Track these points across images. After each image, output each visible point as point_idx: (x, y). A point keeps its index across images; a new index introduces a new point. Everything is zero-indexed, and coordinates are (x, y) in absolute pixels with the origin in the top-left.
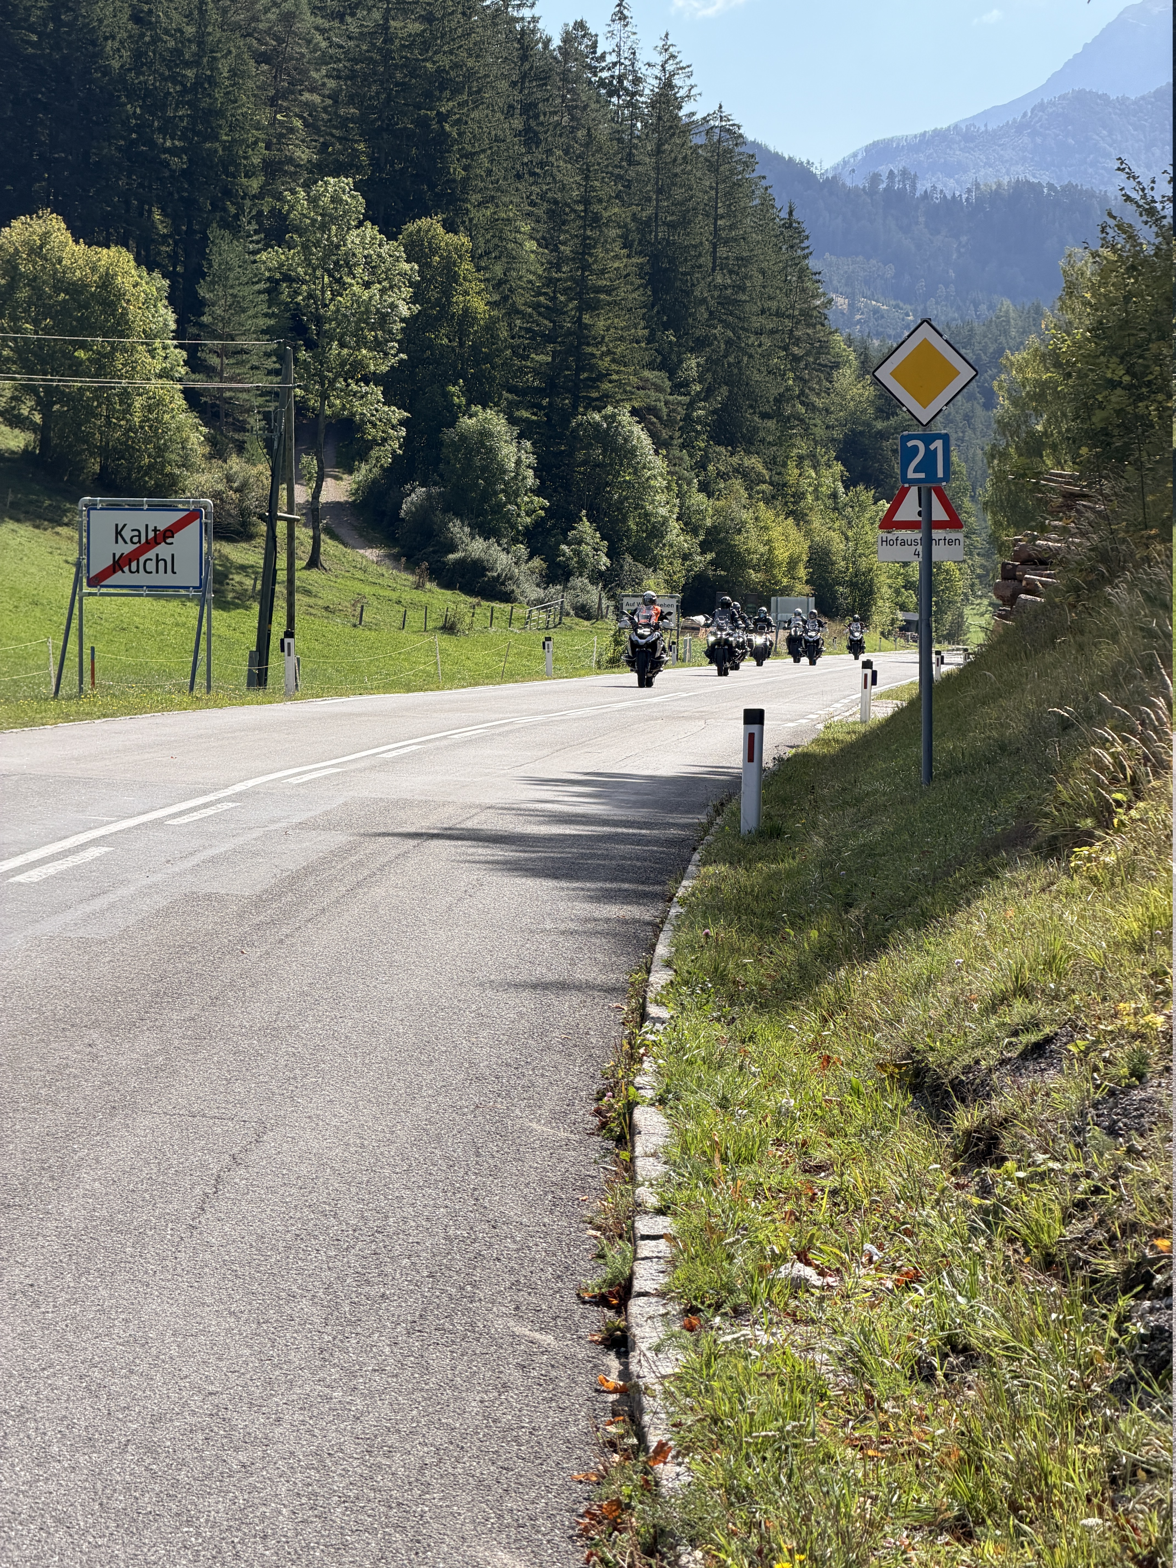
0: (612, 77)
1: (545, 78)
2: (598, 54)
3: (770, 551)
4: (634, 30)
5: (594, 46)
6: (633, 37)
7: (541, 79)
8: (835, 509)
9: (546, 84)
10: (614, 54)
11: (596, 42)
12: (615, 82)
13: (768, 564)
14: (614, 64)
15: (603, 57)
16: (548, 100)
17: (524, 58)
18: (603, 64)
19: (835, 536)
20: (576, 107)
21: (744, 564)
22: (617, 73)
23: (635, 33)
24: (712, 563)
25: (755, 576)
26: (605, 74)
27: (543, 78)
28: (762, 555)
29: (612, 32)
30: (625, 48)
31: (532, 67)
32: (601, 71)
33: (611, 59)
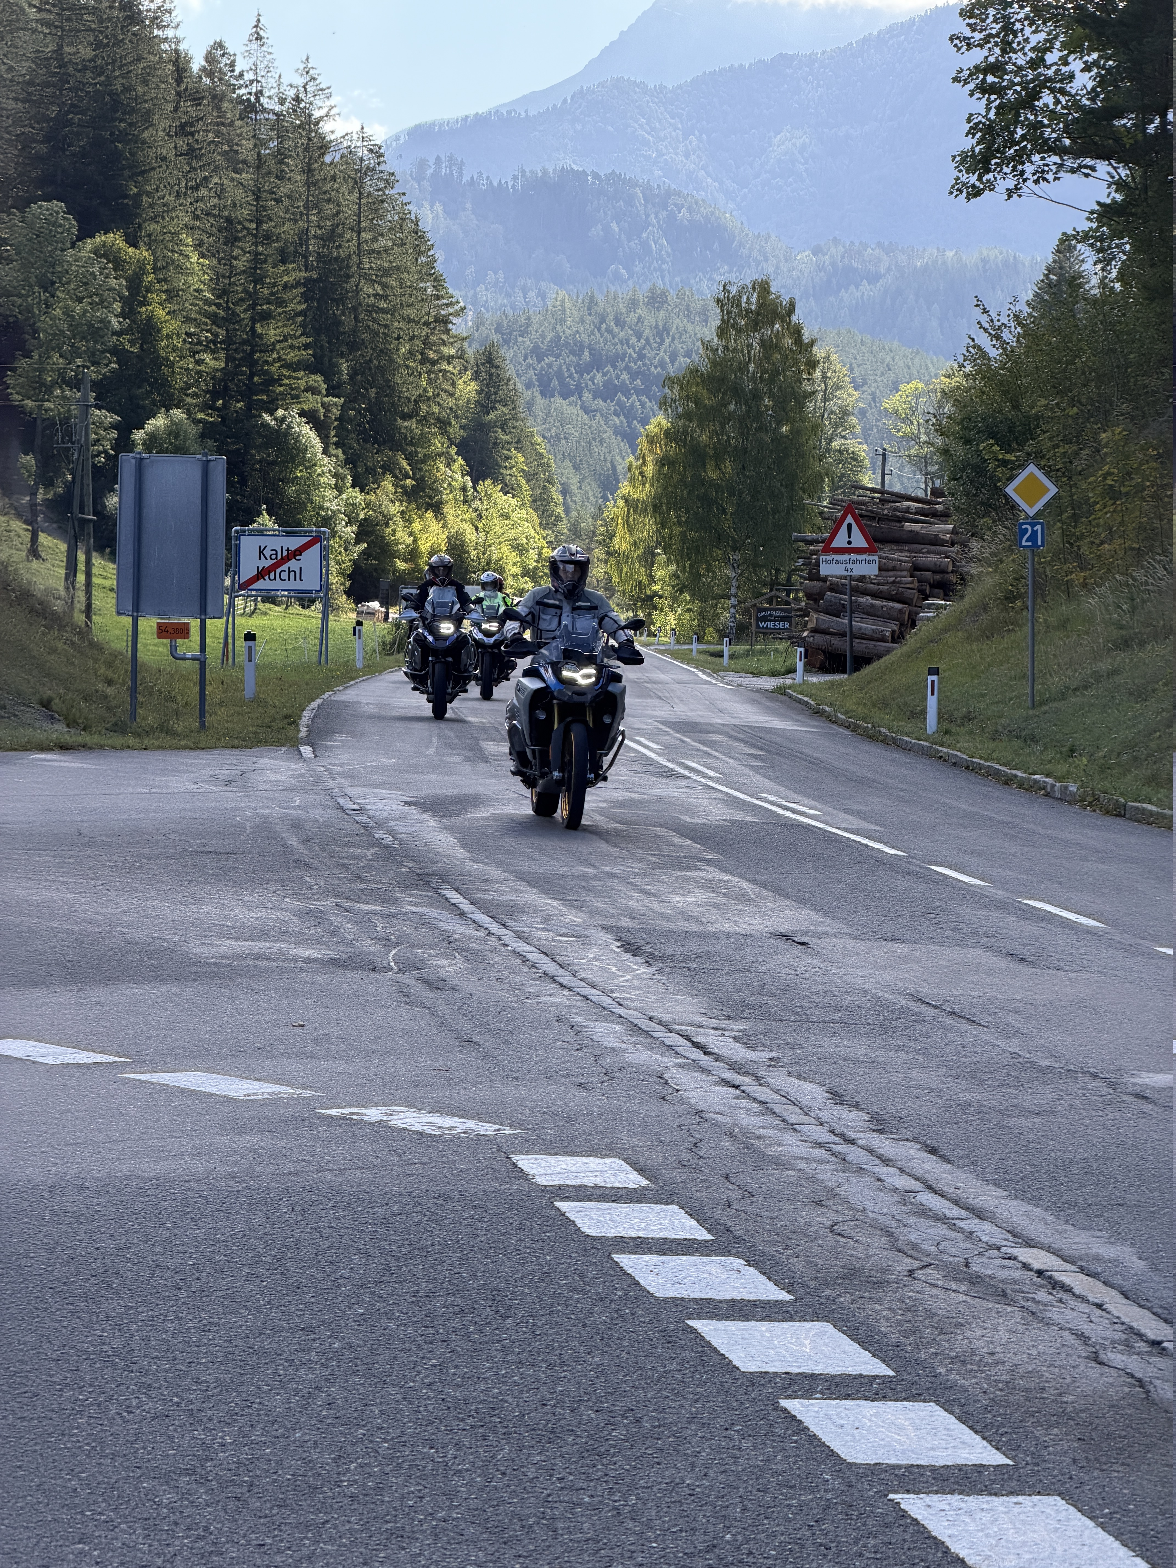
0: (250, 94)
1: (199, 99)
2: (236, 73)
3: (415, 541)
4: (270, 50)
5: (232, 64)
6: (269, 57)
7: (195, 99)
8: (465, 502)
9: (200, 104)
10: (251, 73)
11: (234, 61)
12: (253, 99)
13: (413, 555)
14: (252, 82)
15: (241, 75)
16: (202, 119)
17: (179, 81)
18: (242, 82)
19: (468, 528)
20: (223, 124)
21: (394, 555)
22: (254, 90)
23: (270, 53)
24: (363, 552)
25: (401, 565)
26: (243, 91)
27: (197, 99)
28: (408, 546)
29: (249, 51)
30: (261, 66)
31: (186, 89)
32: (239, 88)
33: (249, 76)
